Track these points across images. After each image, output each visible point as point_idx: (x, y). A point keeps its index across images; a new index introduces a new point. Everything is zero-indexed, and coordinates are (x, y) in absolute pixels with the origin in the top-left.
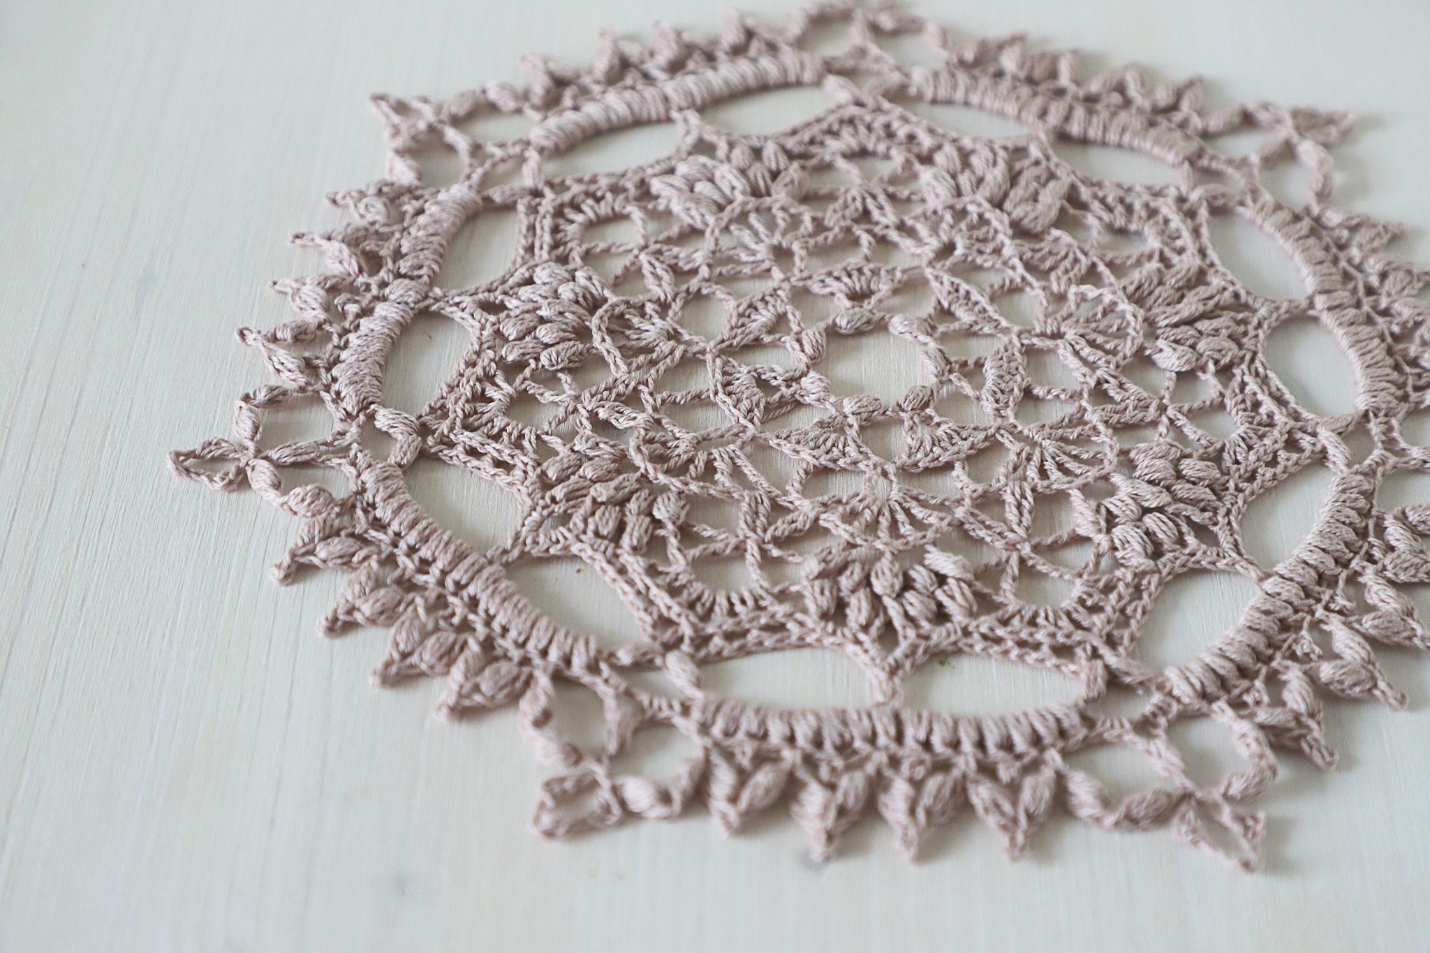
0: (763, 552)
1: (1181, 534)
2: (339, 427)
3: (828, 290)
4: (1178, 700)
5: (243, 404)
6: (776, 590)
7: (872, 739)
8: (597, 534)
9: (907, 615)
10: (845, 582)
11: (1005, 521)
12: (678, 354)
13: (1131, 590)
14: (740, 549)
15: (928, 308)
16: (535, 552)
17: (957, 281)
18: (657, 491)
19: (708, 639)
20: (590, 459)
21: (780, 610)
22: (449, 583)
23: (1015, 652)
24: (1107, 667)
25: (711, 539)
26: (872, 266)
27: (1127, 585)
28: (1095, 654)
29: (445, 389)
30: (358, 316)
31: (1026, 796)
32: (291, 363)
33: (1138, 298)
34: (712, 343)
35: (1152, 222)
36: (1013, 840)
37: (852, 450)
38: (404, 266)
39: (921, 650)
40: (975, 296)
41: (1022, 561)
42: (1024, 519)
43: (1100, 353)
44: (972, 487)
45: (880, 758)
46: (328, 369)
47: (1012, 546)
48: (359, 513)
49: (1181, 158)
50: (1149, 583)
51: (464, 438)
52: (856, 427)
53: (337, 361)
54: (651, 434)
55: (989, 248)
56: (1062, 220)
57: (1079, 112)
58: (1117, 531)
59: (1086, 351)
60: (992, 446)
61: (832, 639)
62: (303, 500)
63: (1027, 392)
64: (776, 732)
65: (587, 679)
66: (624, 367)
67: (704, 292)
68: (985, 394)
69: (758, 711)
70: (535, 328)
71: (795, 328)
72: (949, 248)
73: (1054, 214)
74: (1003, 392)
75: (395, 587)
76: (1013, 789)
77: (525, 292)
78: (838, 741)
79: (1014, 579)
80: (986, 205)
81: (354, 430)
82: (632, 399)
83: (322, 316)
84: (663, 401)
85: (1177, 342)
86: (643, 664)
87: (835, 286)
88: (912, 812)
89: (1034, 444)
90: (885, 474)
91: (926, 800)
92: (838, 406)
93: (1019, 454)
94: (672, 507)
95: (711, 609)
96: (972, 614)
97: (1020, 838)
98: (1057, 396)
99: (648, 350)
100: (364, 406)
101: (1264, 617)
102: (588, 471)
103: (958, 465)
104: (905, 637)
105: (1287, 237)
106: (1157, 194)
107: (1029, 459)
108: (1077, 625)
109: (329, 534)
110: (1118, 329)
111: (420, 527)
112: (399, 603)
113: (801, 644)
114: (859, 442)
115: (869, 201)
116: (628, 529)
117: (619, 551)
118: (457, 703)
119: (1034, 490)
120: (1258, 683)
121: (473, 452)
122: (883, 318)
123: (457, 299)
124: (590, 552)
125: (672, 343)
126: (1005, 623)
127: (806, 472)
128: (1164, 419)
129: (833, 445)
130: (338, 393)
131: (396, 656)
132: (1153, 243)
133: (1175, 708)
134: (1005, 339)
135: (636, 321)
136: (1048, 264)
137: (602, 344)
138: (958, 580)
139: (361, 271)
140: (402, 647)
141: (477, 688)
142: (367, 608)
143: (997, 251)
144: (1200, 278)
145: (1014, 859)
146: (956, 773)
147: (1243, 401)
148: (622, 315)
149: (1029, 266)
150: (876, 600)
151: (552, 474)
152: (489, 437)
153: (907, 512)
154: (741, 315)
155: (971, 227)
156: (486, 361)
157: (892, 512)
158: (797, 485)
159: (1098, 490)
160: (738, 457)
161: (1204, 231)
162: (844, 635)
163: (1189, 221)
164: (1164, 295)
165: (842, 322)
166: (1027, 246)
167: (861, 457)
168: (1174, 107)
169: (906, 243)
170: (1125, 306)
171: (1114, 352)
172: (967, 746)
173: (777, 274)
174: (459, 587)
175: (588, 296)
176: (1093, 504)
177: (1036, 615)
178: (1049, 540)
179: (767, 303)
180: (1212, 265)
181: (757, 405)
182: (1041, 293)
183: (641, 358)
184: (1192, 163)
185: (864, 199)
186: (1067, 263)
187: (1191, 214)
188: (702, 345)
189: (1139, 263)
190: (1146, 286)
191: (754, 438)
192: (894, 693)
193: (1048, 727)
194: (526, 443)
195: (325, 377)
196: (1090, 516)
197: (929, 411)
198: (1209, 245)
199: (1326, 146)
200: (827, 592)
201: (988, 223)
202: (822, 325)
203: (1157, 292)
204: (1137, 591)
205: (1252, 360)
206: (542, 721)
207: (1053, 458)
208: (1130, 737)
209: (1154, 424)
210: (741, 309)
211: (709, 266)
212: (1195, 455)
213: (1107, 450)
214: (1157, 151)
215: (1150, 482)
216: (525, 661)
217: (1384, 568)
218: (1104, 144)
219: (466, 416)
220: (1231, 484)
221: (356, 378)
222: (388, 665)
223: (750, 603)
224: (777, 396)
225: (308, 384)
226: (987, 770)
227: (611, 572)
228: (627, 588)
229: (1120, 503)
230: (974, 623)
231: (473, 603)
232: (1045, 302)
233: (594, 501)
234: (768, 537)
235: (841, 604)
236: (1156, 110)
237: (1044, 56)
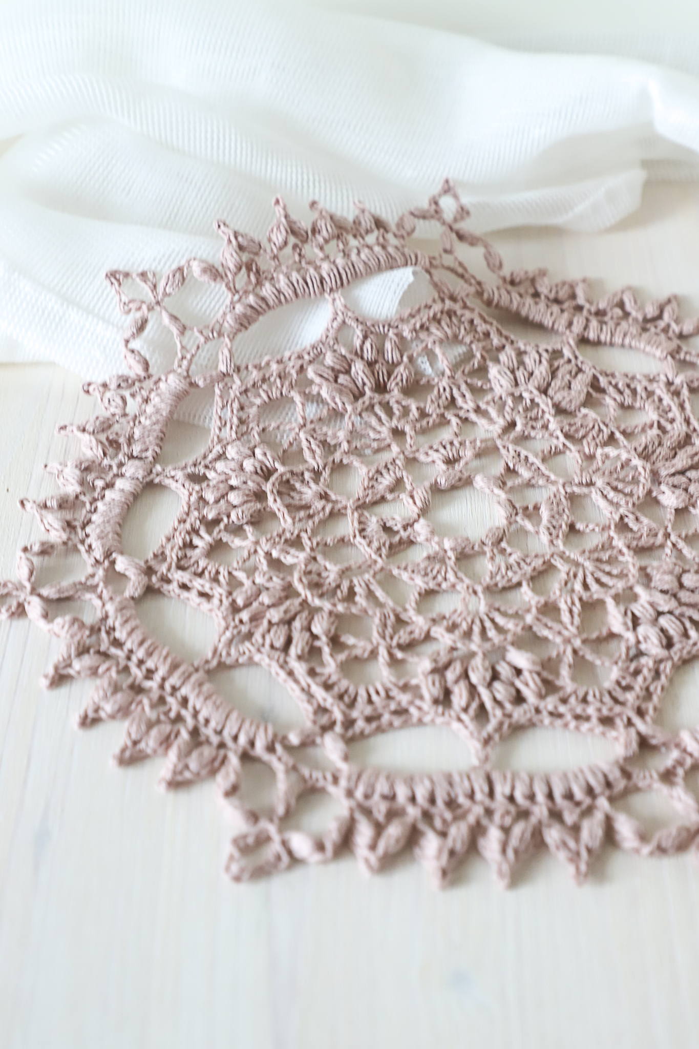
0: (391, 655)
1: (686, 629)
2: (90, 570)
3: (430, 459)
4: (691, 755)
5: (22, 555)
6: (401, 683)
7: (471, 796)
8: (272, 646)
9: (495, 700)
10: (450, 675)
11: (561, 622)
12: (328, 510)
13: (653, 673)
14: (374, 653)
15: (499, 469)
16: (229, 661)
17: (518, 449)
18: (314, 611)
19: (353, 722)
20: (267, 589)
21: (404, 699)
22: (168, 687)
23: (573, 724)
24: (639, 734)
25: (354, 646)
26: (460, 439)
27: (650, 670)
28: (630, 723)
29: (164, 540)
30: (104, 489)
31: (585, 834)
32: (57, 525)
33: (645, 455)
34: (351, 501)
35: (650, 400)
36: (578, 869)
37: (451, 576)
38: (136, 449)
39: (506, 726)
40: (532, 459)
41: (575, 652)
42: (574, 621)
43: (621, 496)
44: (536, 598)
45: (478, 810)
46: (83, 528)
47: (568, 641)
48: (103, 634)
49: (665, 354)
50: (665, 668)
51: (179, 576)
52: (453, 558)
53: (89, 522)
54: (309, 568)
55: (539, 424)
56: (589, 401)
57: (594, 323)
58: (641, 630)
59: (611, 494)
60: (548, 568)
61: (441, 719)
62: (63, 627)
63: (572, 527)
64: (402, 794)
65: (266, 757)
66: (289, 520)
67: (345, 461)
68: (542, 530)
69: (388, 778)
70: (227, 494)
71: (409, 487)
72: (513, 425)
73: (583, 396)
75: (128, 691)
76: (575, 830)
77: (220, 466)
78: (447, 798)
79: (570, 666)
80: (536, 392)
81: (100, 572)
82: (296, 543)
83: (78, 489)
84: (318, 544)
85: (674, 486)
86: (308, 743)
87: (434, 456)
88: (504, 851)
89: (577, 564)
90: (475, 592)
91: (514, 841)
92: (440, 544)
93: (567, 574)
94: (325, 624)
95: (355, 699)
96: (541, 697)
97: (583, 867)
98: (593, 530)
99: (307, 507)
100: (108, 554)
102: (265, 599)
103: (524, 584)
104: (495, 716)
106: (651, 380)
107: (575, 576)
108: (616, 701)
109: (83, 651)
110: (633, 478)
111: (146, 645)
112: (131, 703)
113: (420, 722)
114: (456, 569)
115: (455, 391)
116: (294, 642)
117: (288, 659)
118: (173, 779)
119: (581, 599)
121: (184, 587)
122: (470, 476)
123: (173, 473)
124: (267, 660)
125: (323, 502)
126: (564, 701)
127: (420, 594)
128: (669, 544)
129: (438, 572)
130: (90, 546)
131: (129, 744)
132: (651, 415)
133: (689, 762)
134: (554, 489)
135: (298, 485)
136: (581, 434)
137: (274, 504)
138: (530, 672)
139: (105, 454)
140: (134, 736)
141: (187, 767)
142: (108, 708)
143: (545, 427)
144: (687, 440)
145: (580, 884)
146: (533, 820)
148: (288, 481)
149: (567, 436)
150: (472, 689)
151: (240, 602)
152: (195, 574)
153: (492, 620)
154: (371, 479)
155: (526, 410)
156: (193, 519)
157: (482, 621)
158: (413, 604)
159: (626, 598)
160: (371, 583)
161: (687, 405)
162: (450, 716)
163: (675, 398)
164: (663, 453)
165: (442, 481)
166: (566, 421)
167: (457, 581)
168: (660, 317)
169: (482, 422)
170: (637, 462)
171: (631, 494)
172: (541, 797)
173: (395, 448)
174: (174, 689)
175: (264, 469)
176: (622, 609)
177: (586, 694)
178: (594, 636)
179: (388, 470)
180: (694, 430)
181: (384, 545)
182: (577, 455)
183: (302, 514)
184: (673, 357)
185: (451, 389)
186: (594, 432)
187: (677, 393)
188: (344, 503)
189: (643, 430)
190: (650, 447)
191: (382, 569)
192: (487, 759)
193: (598, 781)
194: (221, 578)
195: (81, 534)
196: (620, 618)
197: (504, 544)
198: (691, 416)
200: (437, 684)
201: (538, 405)
202: (427, 484)
203: (658, 452)
204: (657, 674)
206: (232, 791)
207: (592, 575)
208: (658, 785)
209: (662, 546)
210: (371, 475)
211: (348, 442)
212: (692, 571)
213: (631, 567)
214: (648, 349)
215: (662, 592)
216: (222, 745)
218: (612, 344)
219: (179, 560)
221: (103, 535)
222: (123, 751)
223: (383, 693)
224: (397, 538)
225: (69, 539)
226: (556, 815)
227: (283, 675)
228: (294, 686)
229: (641, 608)
230: (543, 704)
231: (185, 702)
232: (580, 461)
233: (270, 622)
234: (394, 643)
235: (447, 693)
236: (646, 320)
237: (564, 284)
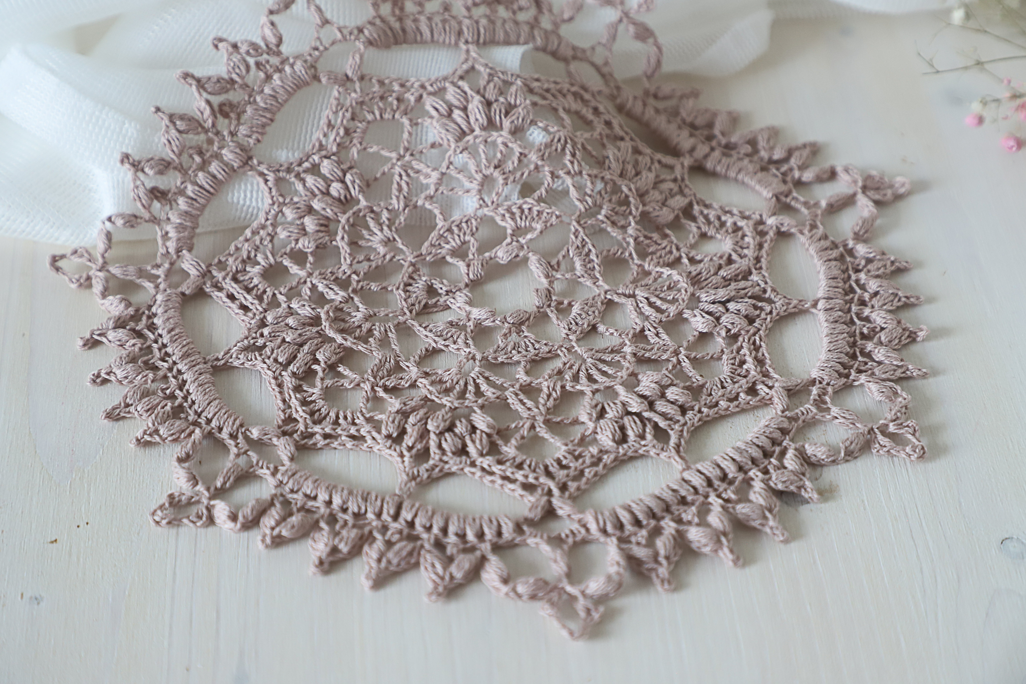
0: (373, 391)
1: (644, 431)
4: (587, 530)
6: (368, 416)
8: (276, 360)
9: (440, 447)
10: (411, 419)
11: (536, 400)
12: (388, 258)
13: (594, 460)
14: (359, 386)
16: (234, 363)
17: (587, 240)
18: (326, 341)
19: (312, 435)
20: (297, 313)
21: (365, 428)
22: (174, 369)
23: (499, 482)
24: (550, 503)
25: (344, 376)
27: (592, 456)
28: (548, 493)
31: (455, 565)
33: (696, 281)
34: (413, 255)
35: (734, 234)
37: (461, 341)
39: (437, 470)
40: (593, 256)
41: (533, 427)
42: (548, 403)
43: (654, 311)
44: (525, 378)
45: (376, 525)
47: (531, 417)
48: (145, 318)
49: (770, 194)
50: (608, 458)
52: (471, 327)
54: (342, 305)
57: (717, 154)
58: (603, 423)
59: (646, 308)
60: (551, 356)
61: (387, 451)
62: (112, 304)
63: (593, 327)
65: (227, 440)
66: (348, 261)
68: (566, 322)
71: (470, 257)
73: (671, 218)
74: (577, 324)
75: (141, 365)
76: (450, 559)
78: (356, 511)
79: (522, 438)
81: (166, 266)
82: (344, 282)
84: (362, 288)
85: (707, 313)
86: (265, 440)
89: (579, 358)
90: (474, 359)
91: (391, 555)
92: (468, 313)
93: (565, 364)
94: (330, 353)
95: (325, 418)
96: (483, 454)
97: (441, 589)
98: (612, 333)
101: (671, 493)
102: (291, 321)
103: (522, 365)
104: (433, 459)
105: (821, 257)
106: (744, 217)
107: (571, 367)
108: (548, 473)
109: (120, 325)
110: (673, 298)
111: (173, 333)
112: (139, 374)
113: (369, 448)
114: (469, 336)
116: (296, 361)
117: (283, 373)
118: (142, 437)
119: (563, 387)
120: (644, 532)
121: (231, 297)
124: (266, 369)
126: (501, 462)
127: (427, 350)
128: (675, 360)
129: (452, 335)
131: (122, 405)
132: (728, 247)
133: (583, 534)
134: (597, 292)
136: (651, 250)
138: (482, 431)
140: (128, 400)
141: (157, 431)
142: (119, 373)
144: (746, 275)
146: (417, 543)
147: (735, 358)
149: (638, 247)
150: (424, 434)
151: (270, 319)
152: (245, 288)
153: (476, 385)
157: (466, 384)
158: (416, 357)
159: (605, 394)
160: (390, 331)
161: (766, 245)
163: (758, 238)
164: (714, 282)
166: (643, 232)
167: (464, 346)
170: (684, 285)
171: (664, 311)
174: (179, 373)
176: (596, 401)
177: (524, 462)
178: (559, 419)
180: (761, 268)
181: (420, 302)
182: (636, 267)
184: (778, 199)
186: (663, 252)
187: (763, 234)
190: (705, 274)
191: (406, 322)
192: (408, 490)
193: (491, 528)
194: (265, 297)
196: (590, 408)
197: (524, 327)
198: (765, 256)
199: (877, 203)
200: (396, 422)
202: (487, 257)
203: (710, 280)
204: (598, 461)
205: (754, 334)
206: (183, 459)
207: (588, 369)
209: (667, 361)
210: (442, 231)
212: (681, 386)
213: (625, 370)
214: (758, 187)
215: (641, 396)
216: (195, 423)
217: (770, 478)
219: (237, 272)
220: (696, 408)
223: (350, 418)
224: (435, 300)
227: (273, 384)
228: (278, 396)
229: (613, 405)
230: (480, 459)
231: (183, 384)
233: (283, 340)
234: (381, 383)
235: (403, 432)
236: (771, 161)
237: (706, 111)
